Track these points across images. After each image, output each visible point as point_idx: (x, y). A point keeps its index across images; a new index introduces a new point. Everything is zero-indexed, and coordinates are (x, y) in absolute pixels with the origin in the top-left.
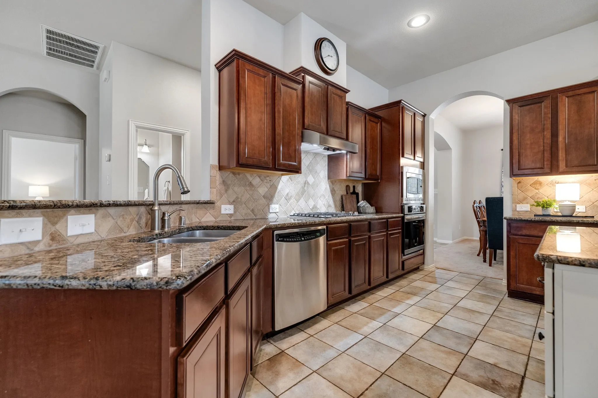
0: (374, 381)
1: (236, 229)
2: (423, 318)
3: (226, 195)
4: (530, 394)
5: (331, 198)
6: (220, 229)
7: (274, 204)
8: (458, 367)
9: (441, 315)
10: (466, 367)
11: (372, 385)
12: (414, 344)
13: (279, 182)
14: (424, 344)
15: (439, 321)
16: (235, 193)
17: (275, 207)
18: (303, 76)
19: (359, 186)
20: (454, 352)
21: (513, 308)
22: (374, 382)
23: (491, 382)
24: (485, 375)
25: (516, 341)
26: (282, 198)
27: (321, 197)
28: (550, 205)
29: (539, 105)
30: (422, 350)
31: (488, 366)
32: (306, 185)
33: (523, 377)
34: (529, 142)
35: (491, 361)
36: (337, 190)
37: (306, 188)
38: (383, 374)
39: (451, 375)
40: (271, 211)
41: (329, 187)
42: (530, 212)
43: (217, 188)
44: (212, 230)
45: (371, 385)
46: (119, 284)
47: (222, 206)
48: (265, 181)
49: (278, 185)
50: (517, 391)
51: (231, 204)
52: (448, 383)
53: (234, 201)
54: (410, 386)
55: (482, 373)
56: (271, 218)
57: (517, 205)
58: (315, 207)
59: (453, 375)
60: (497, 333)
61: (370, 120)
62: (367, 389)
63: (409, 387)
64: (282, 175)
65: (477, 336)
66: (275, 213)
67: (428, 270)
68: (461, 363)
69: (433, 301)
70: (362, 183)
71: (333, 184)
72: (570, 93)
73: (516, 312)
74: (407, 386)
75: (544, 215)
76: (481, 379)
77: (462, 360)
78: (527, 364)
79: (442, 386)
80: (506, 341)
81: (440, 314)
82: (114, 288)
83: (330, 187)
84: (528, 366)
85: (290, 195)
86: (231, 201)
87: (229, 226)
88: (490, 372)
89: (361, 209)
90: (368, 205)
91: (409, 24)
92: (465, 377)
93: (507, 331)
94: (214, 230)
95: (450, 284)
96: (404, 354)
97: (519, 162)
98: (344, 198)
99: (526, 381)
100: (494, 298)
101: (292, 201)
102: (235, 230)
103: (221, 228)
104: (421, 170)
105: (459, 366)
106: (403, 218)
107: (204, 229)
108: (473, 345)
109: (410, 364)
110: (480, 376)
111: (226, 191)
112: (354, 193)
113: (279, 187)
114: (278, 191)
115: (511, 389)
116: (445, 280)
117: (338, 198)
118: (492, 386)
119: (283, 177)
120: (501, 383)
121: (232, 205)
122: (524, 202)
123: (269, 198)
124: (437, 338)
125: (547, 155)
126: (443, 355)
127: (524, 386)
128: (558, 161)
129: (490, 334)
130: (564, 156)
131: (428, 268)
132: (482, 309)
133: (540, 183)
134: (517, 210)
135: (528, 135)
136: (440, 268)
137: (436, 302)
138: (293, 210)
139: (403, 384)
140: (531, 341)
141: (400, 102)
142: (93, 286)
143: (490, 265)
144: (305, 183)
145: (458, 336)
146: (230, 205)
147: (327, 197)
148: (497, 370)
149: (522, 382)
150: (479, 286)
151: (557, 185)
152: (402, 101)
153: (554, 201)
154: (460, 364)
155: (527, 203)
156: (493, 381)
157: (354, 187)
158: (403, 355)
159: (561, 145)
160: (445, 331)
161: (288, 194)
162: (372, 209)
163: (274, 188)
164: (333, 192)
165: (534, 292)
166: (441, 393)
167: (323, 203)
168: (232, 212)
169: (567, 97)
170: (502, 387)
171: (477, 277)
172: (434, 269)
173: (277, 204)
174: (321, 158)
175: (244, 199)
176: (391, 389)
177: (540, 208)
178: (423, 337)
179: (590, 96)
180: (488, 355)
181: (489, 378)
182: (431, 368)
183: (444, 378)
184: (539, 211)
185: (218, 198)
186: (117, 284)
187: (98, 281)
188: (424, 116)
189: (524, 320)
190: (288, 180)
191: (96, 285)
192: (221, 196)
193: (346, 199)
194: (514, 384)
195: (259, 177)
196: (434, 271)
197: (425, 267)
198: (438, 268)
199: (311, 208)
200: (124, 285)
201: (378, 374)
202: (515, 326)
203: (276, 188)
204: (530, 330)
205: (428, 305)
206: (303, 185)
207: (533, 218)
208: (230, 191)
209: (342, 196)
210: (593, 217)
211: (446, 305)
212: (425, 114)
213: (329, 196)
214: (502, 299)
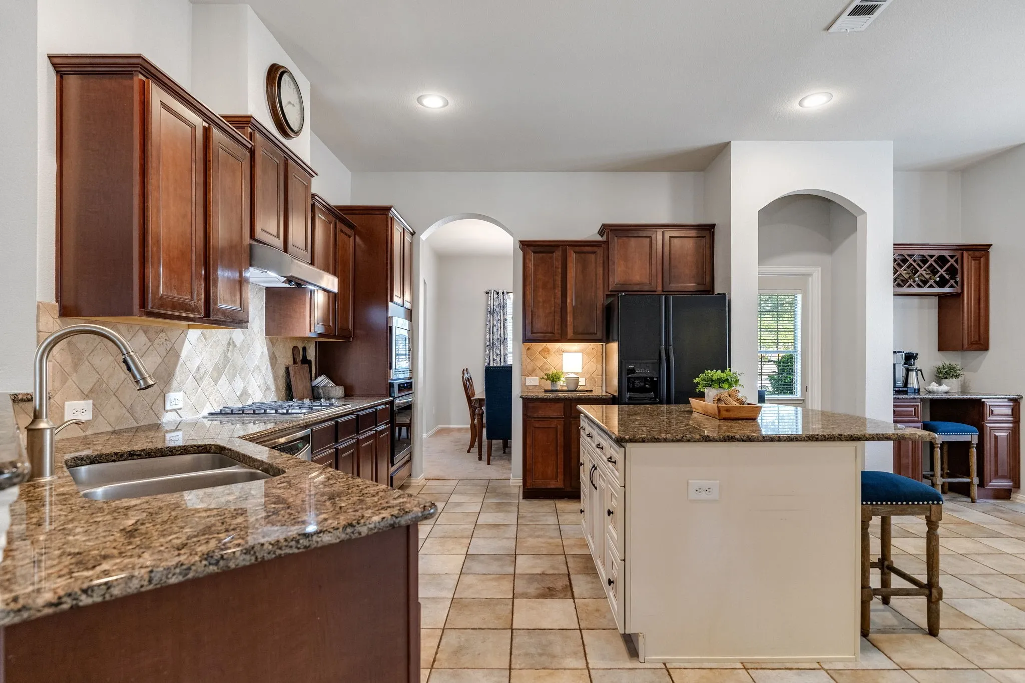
0: (438, 642)
1: (179, 452)
2: (448, 551)
3: (74, 377)
4: (579, 586)
5: (270, 372)
6: (135, 457)
7: (175, 391)
8: (514, 589)
9: (467, 541)
10: (521, 586)
11: (440, 646)
12: (458, 583)
13: (183, 342)
14: (467, 580)
15: (468, 548)
16: (95, 372)
17: (175, 399)
18: (251, 133)
19: (311, 348)
20: (503, 576)
21: (531, 510)
22: (440, 642)
23: (547, 590)
24: (539, 586)
25: (550, 544)
26: (188, 375)
27: (254, 371)
28: (559, 379)
29: (551, 255)
30: (470, 586)
31: (539, 576)
32: (231, 348)
33: (569, 575)
34: (541, 300)
35: (538, 571)
36: (279, 357)
37: (229, 354)
38: (443, 629)
39: (512, 599)
40: (168, 407)
41: (267, 352)
42: (539, 387)
43: (54, 361)
44: (114, 461)
45: (438, 647)
46: (381, 525)
47: (66, 403)
48: (157, 341)
49: (181, 350)
50: (569, 589)
51: (86, 397)
52: (513, 609)
53: (91, 391)
54: (480, 627)
55: (536, 585)
56: (167, 423)
57: (527, 378)
58: (245, 393)
59: (513, 598)
60: (531, 542)
61: (342, 231)
62: (436, 653)
63: (479, 629)
64: (190, 327)
65: (514, 551)
66: (176, 410)
67: (417, 484)
68: (514, 584)
69: (448, 526)
70: (316, 342)
71: (273, 345)
72: (577, 249)
73: (537, 514)
74: (476, 629)
75: (553, 391)
76: (538, 592)
77: (514, 580)
78: (567, 562)
79: (509, 613)
80: (542, 547)
81: (466, 539)
82: (376, 531)
83: (268, 349)
84: (568, 564)
85: (202, 371)
86: (87, 388)
87: (161, 448)
88: (543, 581)
89: (321, 391)
90: (331, 384)
91: (419, 100)
92: (525, 596)
93: (538, 537)
94: (119, 461)
95: (454, 498)
96: (453, 599)
97: (532, 323)
98: (291, 372)
99: (572, 577)
100: (509, 504)
101: (205, 382)
102: (175, 455)
103: (139, 455)
104: (407, 322)
105: (514, 587)
106: (392, 403)
107: (91, 463)
108: (515, 562)
109: (466, 606)
110: (537, 589)
111: (76, 366)
112: (305, 361)
113: (183, 355)
114: (181, 361)
115: (564, 589)
116: (447, 495)
117: (282, 371)
118: (549, 593)
119: (191, 331)
120: (555, 587)
121: (89, 399)
122: (534, 374)
123: (166, 376)
124: (477, 567)
125: (558, 318)
126: (495, 583)
127: (572, 582)
128: (566, 326)
129: (525, 545)
130: (572, 321)
131: (418, 481)
132: (505, 519)
133: (548, 351)
134: (527, 384)
135: (541, 290)
136: (431, 478)
137: (453, 527)
138: (208, 402)
139: (472, 629)
140: (561, 539)
141: (388, 209)
142: (350, 536)
143: (489, 464)
144: (229, 344)
145: (496, 557)
146: (84, 399)
147: (264, 371)
148: (547, 578)
149: (570, 579)
150: (488, 493)
151: (564, 354)
152: (392, 209)
153: (562, 373)
154: (514, 586)
155: (536, 376)
156: (548, 588)
157: (304, 349)
158: (452, 601)
159: (569, 309)
160: (482, 558)
161: (198, 368)
162: (339, 391)
163: (172, 356)
164: (273, 360)
165: (549, 486)
166: (512, 620)
167: (258, 383)
168: (87, 416)
169: (575, 252)
170: (557, 591)
171: (483, 482)
172: (423, 482)
173: (180, 390)
174: (255, 293)
175: (113, 385)
176: (463, 639)
177: (549, 382)
178: (463, 572)
179: (593, 256)
180: (533, 567)
181: (544, 587)
182: (491, 601)
183: (507, 605)
184: (548, 385)
185: (57, 384)
186: (380, 525)
187: (356, 528)
188: (413, 234)
189: (547, 520)
190: (199, 338)
191: (355, 532)
192: (64, 381)
193: (295, 373)
194: (564, 583)
195: (145, 332)
196: (425, 485)
197: (412, 481)
198: (429, 480)
199: (238, 394)
200: (388, 525)
201: (439, 632)
202: (542, 529)
203: (178, 356)
204: (555, 529)
205: (445, 532)
206: (225, 348)
207: (542, 395)
208: (85, 367)
209: (287, 369)
210: (592, 391)
211: (466, 526)
212: (414, 232)
213: (267, 369)
214: (519, 503)
